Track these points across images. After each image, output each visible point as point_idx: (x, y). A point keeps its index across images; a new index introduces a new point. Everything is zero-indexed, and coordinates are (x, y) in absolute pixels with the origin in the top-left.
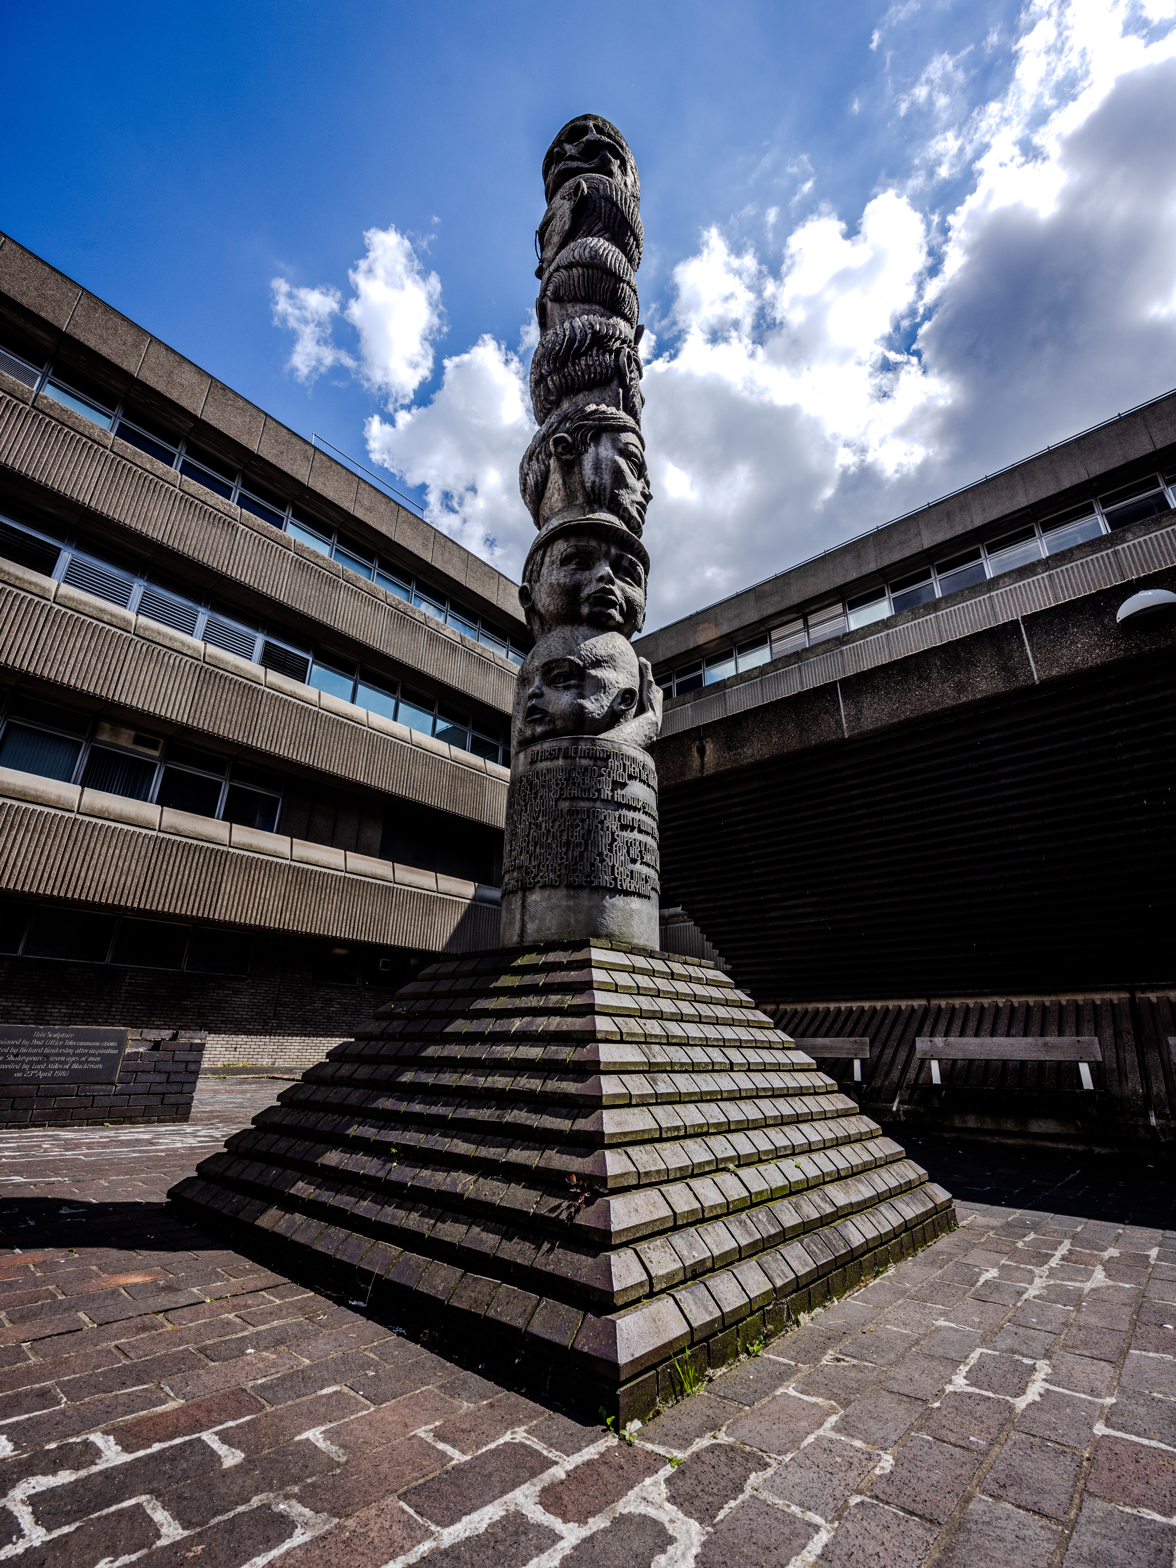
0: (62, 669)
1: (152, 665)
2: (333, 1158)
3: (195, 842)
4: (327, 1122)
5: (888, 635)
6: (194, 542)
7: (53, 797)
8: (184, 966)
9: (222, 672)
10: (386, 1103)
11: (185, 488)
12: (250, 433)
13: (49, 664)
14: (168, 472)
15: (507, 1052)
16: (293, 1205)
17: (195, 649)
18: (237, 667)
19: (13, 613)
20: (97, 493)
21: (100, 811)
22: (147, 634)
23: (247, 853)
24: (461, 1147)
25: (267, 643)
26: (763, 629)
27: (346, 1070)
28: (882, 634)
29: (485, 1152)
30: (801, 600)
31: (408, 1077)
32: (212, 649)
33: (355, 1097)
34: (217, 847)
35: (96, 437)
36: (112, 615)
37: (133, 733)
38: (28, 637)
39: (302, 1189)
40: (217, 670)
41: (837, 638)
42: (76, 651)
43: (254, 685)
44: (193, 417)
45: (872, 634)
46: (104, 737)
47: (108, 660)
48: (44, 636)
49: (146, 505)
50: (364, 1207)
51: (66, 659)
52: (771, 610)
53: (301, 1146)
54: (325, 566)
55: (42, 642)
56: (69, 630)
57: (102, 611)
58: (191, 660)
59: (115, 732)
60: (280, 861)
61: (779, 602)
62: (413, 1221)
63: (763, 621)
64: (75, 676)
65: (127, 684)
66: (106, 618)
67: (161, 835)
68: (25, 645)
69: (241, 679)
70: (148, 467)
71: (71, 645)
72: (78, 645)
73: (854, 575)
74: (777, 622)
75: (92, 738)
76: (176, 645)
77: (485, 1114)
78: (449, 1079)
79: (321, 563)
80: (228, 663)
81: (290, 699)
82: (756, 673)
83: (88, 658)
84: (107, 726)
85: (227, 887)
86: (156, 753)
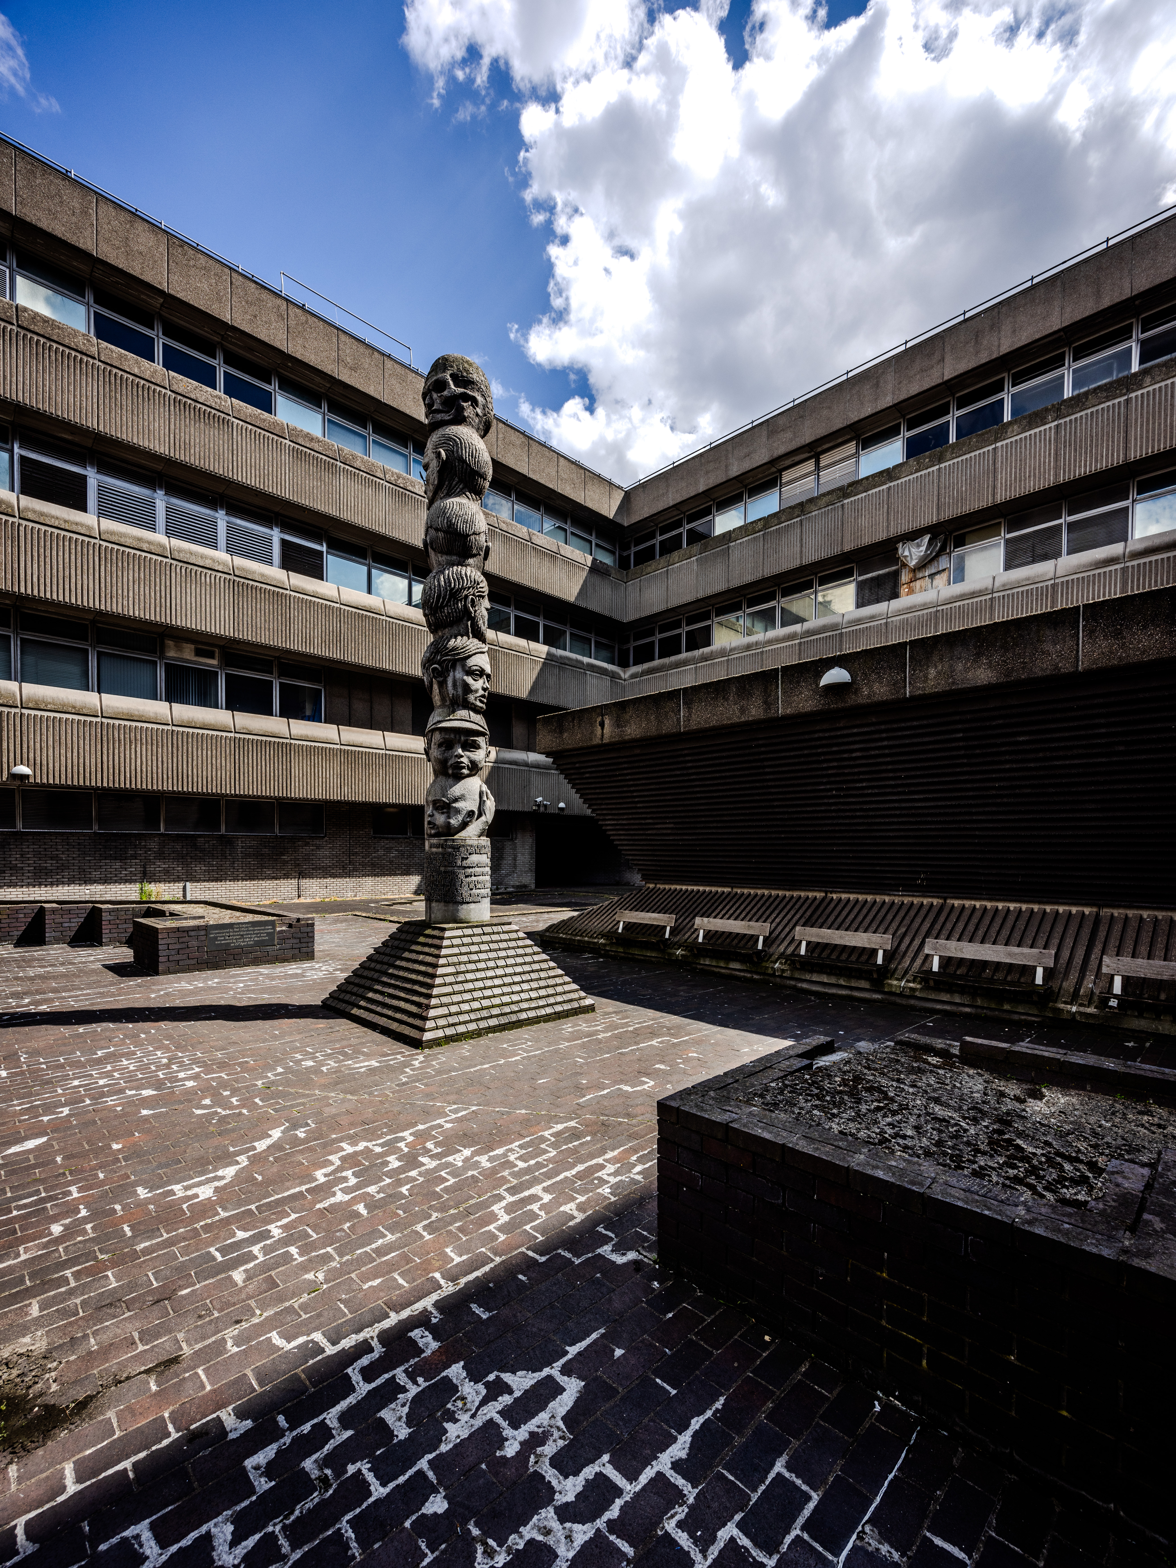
0: (125, 603)
1: (193, 587)
2: (370, 995)
3: (264, 738)
4: (368, 983)
5: (889, 488)
6: (197, 449)
7: (152, 715)
8: (277, 830)
9: (251, 583)
10: (385, 979)
11: (174, 388)
12: (219, 300)
13: (114, 600)
14: (155, 371)
15: (417, 967)
16: (360, 1007)
17: (225, 564)
18: (263, 575)
19: (73, 557)
20: (101, 414)
21: (189, 722)
22: (181, 556)
23: (305, 743)
24: (402, 995)
25: (284, 542)
26: (774, 469)
27: (373, 965)
28: (885, 487)
29: (408, 997)
30: (813, 438)
31: (390, 971)
32: (239, 561)
33: (376, 976)
34: (281, 740)
35: (82, 347)
36: (149, 543)
37: (193, 646)
38: (91, 577)
39: (362, 1003)
40: (246, 581)
41: (841, 489)
42: (131, 584)
43: (281, 591)
44: (161, 292)
45: (875, 487)
46: (171, 654)
47: (158, 588)
48: (103, 574)
49: (146, 417)
50: (379, 1009)
51: (125, 593)
52: (782, 450)
53: (361, 990)
54: (320, 449)
55: (103, 580)
56: (120, 564)
57: (140, 540)
58: (224, 576)
59: (179, 649)
60: (332, 746)
61: (791, 440)
62: (390, 1013)
63: (773, 462)
64: (137, 608)
65: (179, 608)
66: (145, 546)
67: (237, 735)
68: (91, 585)
69: (269, 587)
70: (136, 371)
71: (125, 579)
72: (131, 578)
73: (868, 410)
74: (788, 462)
75: (162, 656)
76: (208, 563)
77: (408, 986)
78: (401, 973)
79: (316, 446)
80: (254, 572)
81: (313, 599)
82: (760, 525)
83: (142, 589)
84: (170, 643)
85: (295, 771)
86: (214, 662)
